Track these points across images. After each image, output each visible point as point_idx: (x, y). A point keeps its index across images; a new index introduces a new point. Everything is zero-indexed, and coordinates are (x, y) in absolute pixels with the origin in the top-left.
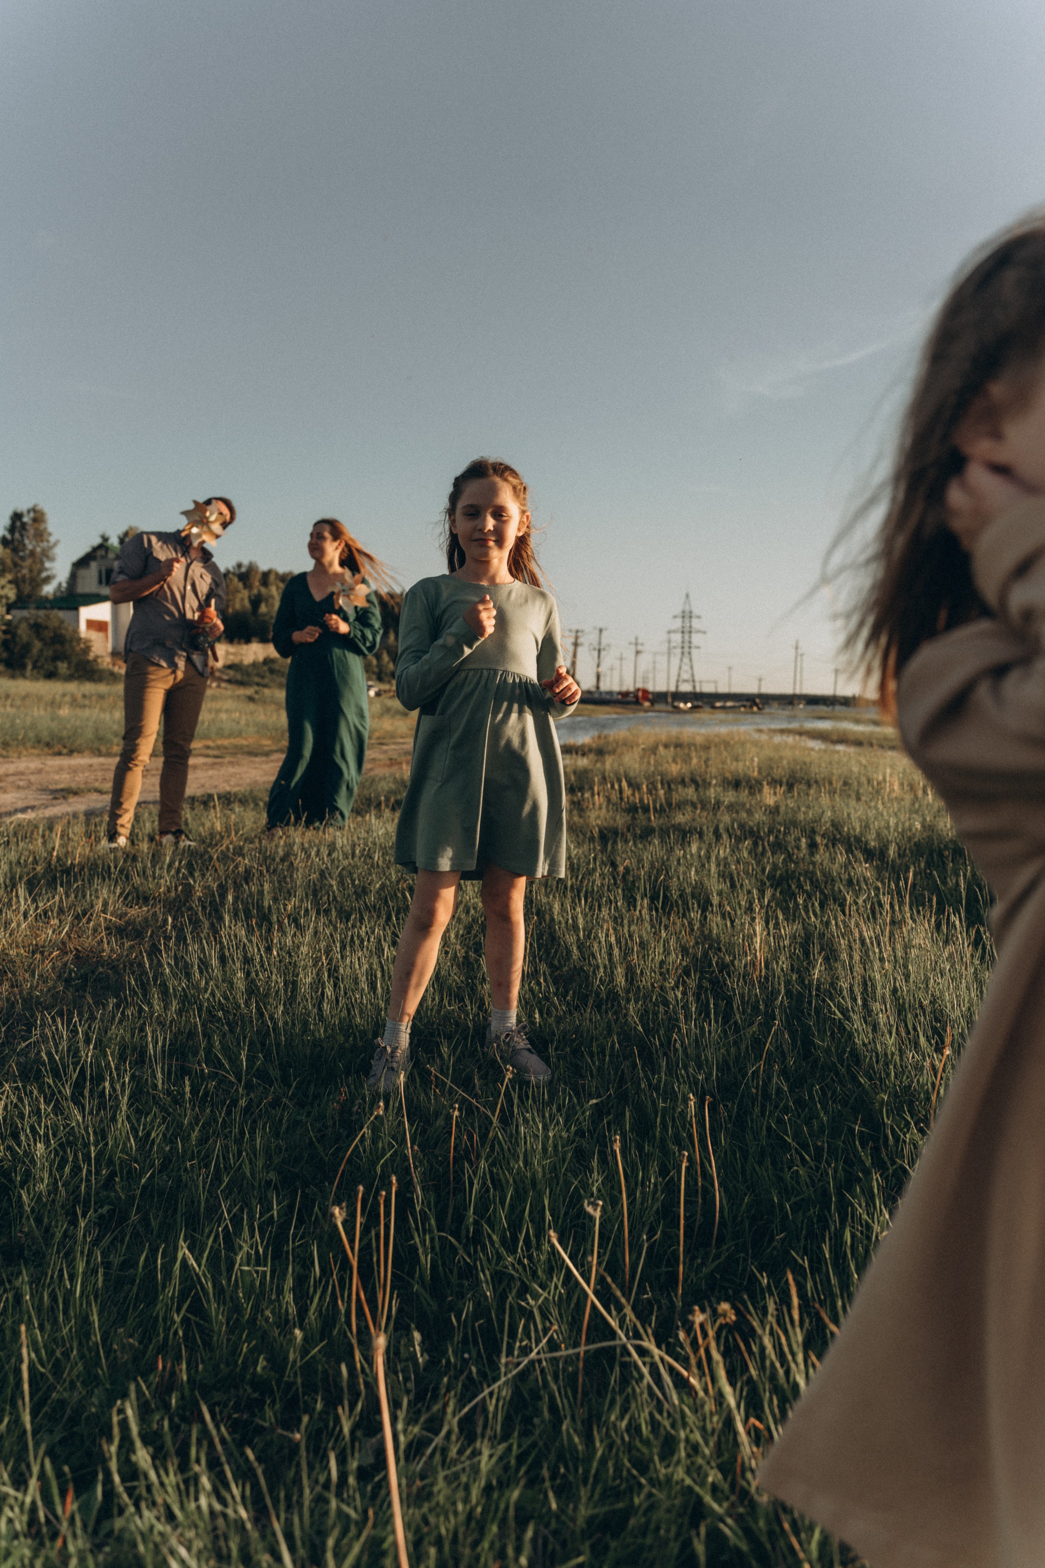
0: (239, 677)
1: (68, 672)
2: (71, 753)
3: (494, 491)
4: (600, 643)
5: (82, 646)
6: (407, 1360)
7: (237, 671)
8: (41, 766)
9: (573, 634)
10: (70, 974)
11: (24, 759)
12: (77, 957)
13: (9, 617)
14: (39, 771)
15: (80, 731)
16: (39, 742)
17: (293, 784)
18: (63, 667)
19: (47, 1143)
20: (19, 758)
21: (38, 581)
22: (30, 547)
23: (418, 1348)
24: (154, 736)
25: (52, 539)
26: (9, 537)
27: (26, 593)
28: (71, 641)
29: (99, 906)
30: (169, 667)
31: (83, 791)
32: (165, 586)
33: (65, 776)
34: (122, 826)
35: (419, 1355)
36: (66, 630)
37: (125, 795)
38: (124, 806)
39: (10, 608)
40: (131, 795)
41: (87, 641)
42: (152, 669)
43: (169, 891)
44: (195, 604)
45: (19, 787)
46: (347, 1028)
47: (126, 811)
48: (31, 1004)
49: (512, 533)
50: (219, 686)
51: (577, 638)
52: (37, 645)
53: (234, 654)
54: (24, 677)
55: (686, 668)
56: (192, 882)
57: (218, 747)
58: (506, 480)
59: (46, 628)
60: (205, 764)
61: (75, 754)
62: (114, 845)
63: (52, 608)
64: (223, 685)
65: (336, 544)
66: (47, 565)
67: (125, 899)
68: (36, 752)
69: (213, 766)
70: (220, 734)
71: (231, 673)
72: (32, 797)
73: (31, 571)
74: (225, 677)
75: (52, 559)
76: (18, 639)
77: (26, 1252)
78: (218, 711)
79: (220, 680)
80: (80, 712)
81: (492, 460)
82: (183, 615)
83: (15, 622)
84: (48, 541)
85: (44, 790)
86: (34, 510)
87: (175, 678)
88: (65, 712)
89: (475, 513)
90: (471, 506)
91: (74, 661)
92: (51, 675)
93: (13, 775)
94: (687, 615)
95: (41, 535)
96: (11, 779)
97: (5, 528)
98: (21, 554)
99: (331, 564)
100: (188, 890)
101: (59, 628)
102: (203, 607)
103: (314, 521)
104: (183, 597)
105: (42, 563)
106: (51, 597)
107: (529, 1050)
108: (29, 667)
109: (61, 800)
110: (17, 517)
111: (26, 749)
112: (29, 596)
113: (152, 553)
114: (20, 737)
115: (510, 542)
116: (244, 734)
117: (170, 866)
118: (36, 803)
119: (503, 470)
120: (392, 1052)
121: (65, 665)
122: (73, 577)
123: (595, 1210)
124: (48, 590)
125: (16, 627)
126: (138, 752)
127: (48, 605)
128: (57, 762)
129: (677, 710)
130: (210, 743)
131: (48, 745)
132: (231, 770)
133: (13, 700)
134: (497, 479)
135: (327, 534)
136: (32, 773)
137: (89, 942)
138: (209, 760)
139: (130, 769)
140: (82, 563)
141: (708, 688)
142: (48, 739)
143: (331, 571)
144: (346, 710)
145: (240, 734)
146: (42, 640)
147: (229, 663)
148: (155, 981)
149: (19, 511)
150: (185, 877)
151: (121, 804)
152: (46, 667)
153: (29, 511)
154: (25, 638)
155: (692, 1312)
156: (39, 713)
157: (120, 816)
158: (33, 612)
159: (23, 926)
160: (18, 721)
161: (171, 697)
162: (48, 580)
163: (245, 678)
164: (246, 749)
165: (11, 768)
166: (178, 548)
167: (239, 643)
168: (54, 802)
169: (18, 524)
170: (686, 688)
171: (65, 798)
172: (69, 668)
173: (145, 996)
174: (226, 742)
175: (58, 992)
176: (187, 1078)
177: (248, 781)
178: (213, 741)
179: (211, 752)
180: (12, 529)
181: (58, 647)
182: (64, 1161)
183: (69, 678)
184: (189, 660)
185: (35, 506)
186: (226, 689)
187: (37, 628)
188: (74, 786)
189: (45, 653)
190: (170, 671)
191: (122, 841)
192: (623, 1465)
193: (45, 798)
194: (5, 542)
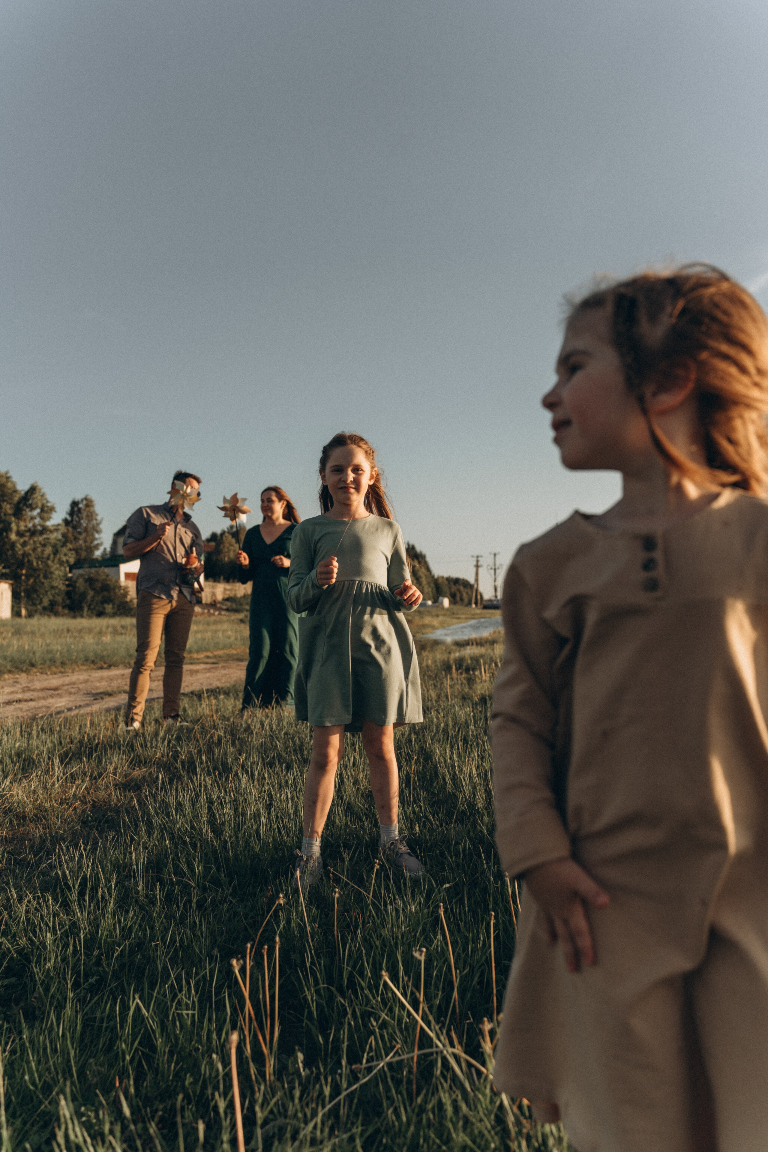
0: (234, 606)
1: (112, 611)
2: (109, 667)
3: (350, 455)
4: (495, 565)
5: (122, 591)
6: (293, 1074)
7: (232, 602)
8: (88, 677)
9: (475, 559)
10: (87, 817)
11: (76, 673)
12: (94, 806)
13: (70, 575)
14: (87, 681)
15: (116, 651)
16: (87, 660)
17: (257, 677)
18: (109, 608)
19: (55, 933)
20: (73, 672)
21: (91, 549)
22: (84, 525)
23: (301, 1065)
24: (157, 649)
25: (99, 518)
26: (69, 518)
27: (83, 557)
28: (114, 589)
29: (111, 768)
30: (168, 598)
31: (115, 693)
32: (162, 543)
33: (104, 683)
34: (136, 714)
35: (302, 1070)
36: (110, 580)
37: (138, 692)
38: (138, 700)
39: (72, 568)
40: (142, 691)
41: (126, 588)
42: (155, 600)
43: (163, 757)
44: (183, 553)
45: (71, 693)
46: (278, 846)
47: (139, 703)
48: (57, 839)
49: (366, 481)
50: (220, 614)
51: (478, 561)
52: (91, 593)
53: (230, 590)
54: (82, 616)
56: (179, 749)
57: (215, 657)
58: (360, 447)
59: (97, 580)
60: (204, 669)
61: (112, 668)
62: (130, 728)
63: (100, 567)
64: (223, 613)
65: (281, 504)
66: (97, 536)
67: (131, 763)
68: (85, 668)
69: (209, 670)
70: (217, 646)
71: (228, 604)
72: (79, 699)
73: (85, 541)
74: (224, 607)
75: (98, 532)
76: (77, 590)
77: (37, 1012)
78: (216, 631)
79: (220, 609)
80: (119, 638)
81: (348, 434)
82: (175, 561)
83: (75, 578)
84: (96, 520)
85: (88, 694)
86: (86, 499)
87: (172, 606)
88: (107, 639)
89: (340, 470)
90: (336, 466)
91: (117, 602)
92: (100, 614)
93: (68, 685)
95: (91, 516)
96: (66, 688)
97: (67, 513)
98: (79, 530)
99: (277, 519)
100: (176, 755)
101: (106, 580)
102: (188, 554)
103: (262, 489)
104: (175, 549)
105: (93, 535)
106: (100, 559)
107: (409, 854)
108: (86, 609)
109: (100, 700)
110: (74, 504)
111: (78, 666)
112: (85, 560)
113: (150, 521)
114: (74, 658)
115: (364, 489)
116: (233, 646)
117: (164, 739)
118: (82, 704)
119: (357, 440)
120: (307, 859)
121: (111, 606)
122: (115, 543)
123: (421, 955)
124: (98, 553)
125: (76, 582)
126: (147, 660)
127: (97, 565)
128: (105, 673)
130: (209, 654)
131: (93, 662)
132: (223, 672)
133: (72, 633)
134: (354, 447)
135: (274, 498)
136: (81, 683)
137: (102, 794)
138: (208, 666)
139: (141, 673)
140: (118, 534)
142: (93, 659)
143: (277, 523)
144: (292, 621)
145: (231, 646)
146: (93, 589)
147: (226, 596)
148: (143, 817)
149: (76, 500)
150: (174, 746)
151: (136, 698)
152: (97, 608)
153: (82, 500)
154: (82, 589)
155: (482, 1022)
156: (89, 640)
157: (135, 707)
158: (87, 570)
159: (57, 786)
160: (73, 646)
161: (169, 619)
162: (97, 547)
163: (239, 607)
164: (235, 657)
165: (67, 680)
166: (168, 515)
167: (234, 582)
168: (95, 702)
169: (76, 509)
171: (102, 698)
172: (113, 608)
173: (136, 829)
174: (220, 653)
175: (76, 831)
176: (158, 884)
177: (235, 678)
178: (212, 653)
179: (209, 660)
180: (72, 513)
181: (105, 593)
182: (66, 946)
183: (114, 615)
184: (180, 592)
185: (87, 496)
186: (225, 615)
187: (90, 581)
188: (109, 689)
189: (96, 599)
190: (167, 601)
191: (137, 725)
192: (430, 1137)
193: (88, 699)
194: (66, 522)
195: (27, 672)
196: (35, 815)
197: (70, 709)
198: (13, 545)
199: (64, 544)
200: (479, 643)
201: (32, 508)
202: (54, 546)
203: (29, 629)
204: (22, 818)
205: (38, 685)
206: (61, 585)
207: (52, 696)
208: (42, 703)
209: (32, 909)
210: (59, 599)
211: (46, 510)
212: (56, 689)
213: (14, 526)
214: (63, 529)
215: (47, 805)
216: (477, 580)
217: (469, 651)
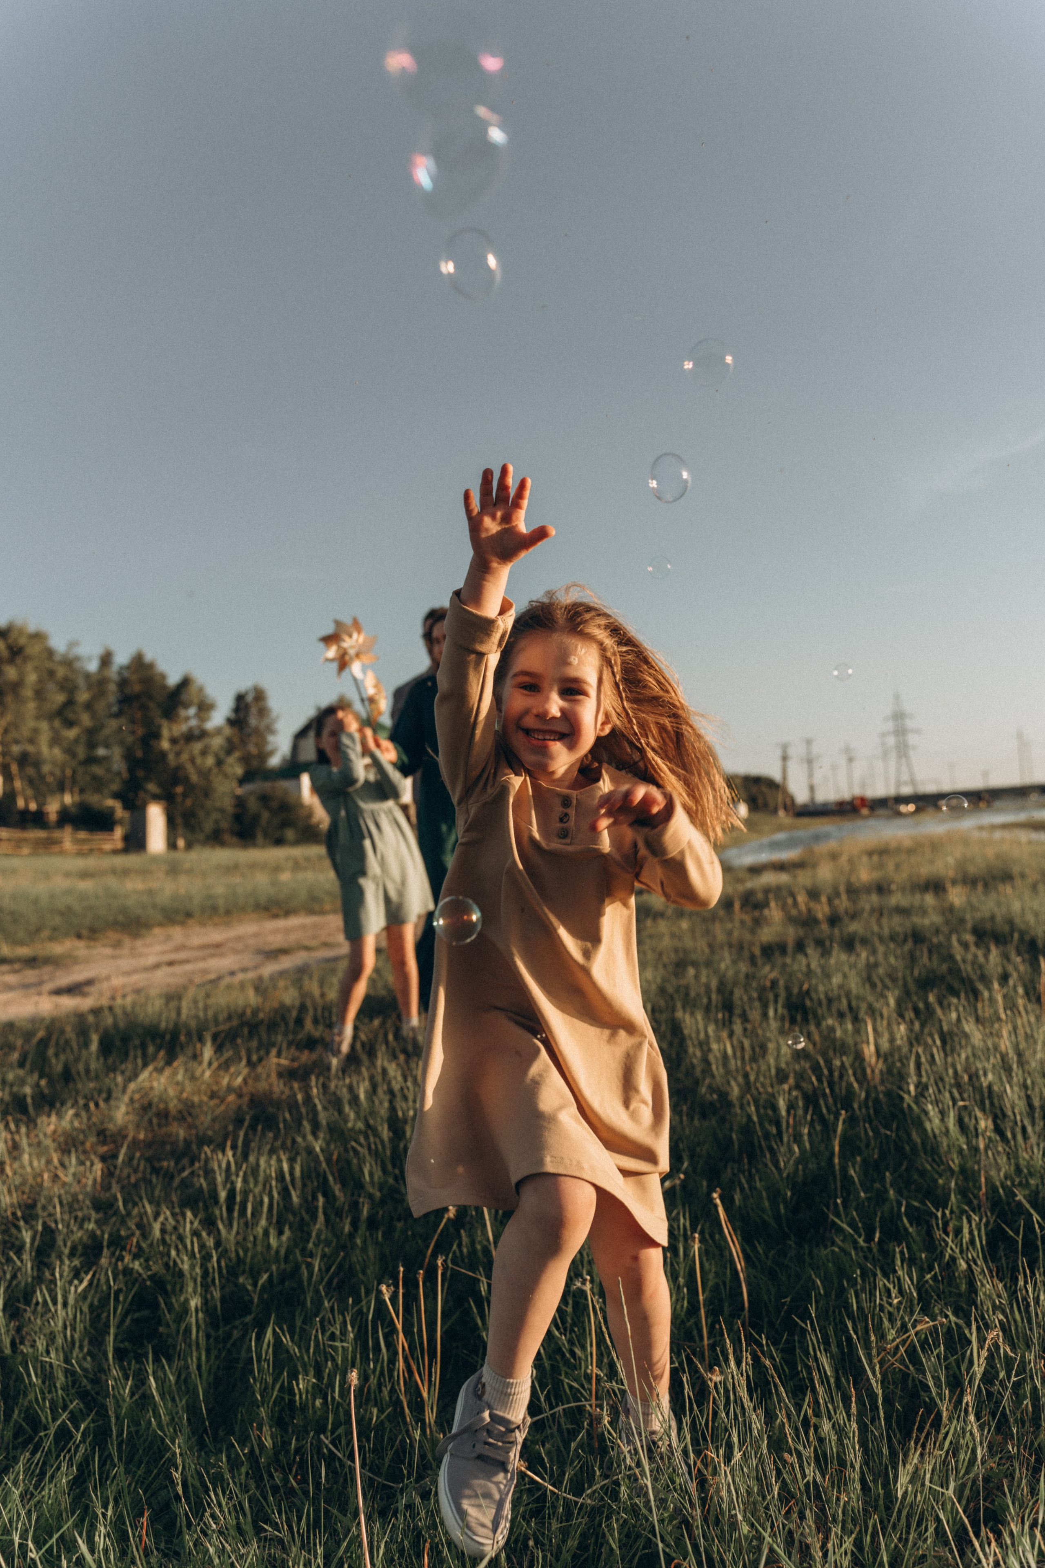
1: (294, 837)
4: (809, 755)
5: (305, 812)
8: (260, 929)
12: (251, 1100)
13: (239, 791)
14: (256, 935)
16: (258, 907)
18: (290, 834)
21: (263, 756)
22: (254, 724)
25: (273, 714)
26: (233, 717)
27: (254, 767)
28: (296, 808)
29: (275, 1050)
31: (292, 949)
33: (279, 937)
36: (289, 797)
39: (240, 782)
41: (310, 806)
45: (236, 951)
51: (786, 751)
52: (265, 815)
54: (254, 846)
55: (904, 769)
59: (273, 798)
61: (291, 915)
63: (278, 779)
66: (270, 738)
67: (299, 1044)
68: (255, 916)
72: (246, 959)
73: (256, 747)
75: (273, 733)
76: (248, 812)
80: (301, 875)
83: (246, 796)
84: (270, 717)
85: (259, 952)
86: (255, 689)
88: (285, 877)
91: (300, 826)
92: (279, 842)
93: (233, 940)
94: (899, 716)
95: (263, 712)
96: (231, 944)
97: (231, 710)
98: (247, 731)
101: (283, 797)
105: (265, 737)
106: (276, 768)
108: (260, 836)
109: (272, 960)
110: (240, 697)
111: (247, 915)
112: (257, 770)
114: (242, 904)
118: (249, 965)
121: (292, 831)
122: (295, 748)
124: (275, 761)
125: (247, 800)
127: (275, 777)
128: (281, 923)
129: (899, 814)
131: (266, 909)
133: (241, 870)
136: (250, 937)
137: (263, 1085)
140: (301, 735)
141: (930, 788)
142: (265, 904)
146: (269, 810)
148: (307, 1114)
149: (242, 692)
152: (275, 834)
153: (250, 692)
154: (254, 810)
156: (262, 879)
158: (260, 784)
159: (207, 1074)
160: (240, 888)
162: (271, 753)
165: (232, 934)
168: (267, 962)
169: (242, 703)
170: (906, 790)
171: (276, 957)
172: (295, 834)
180: (237, 710)
181: (284, 815)
183: (297, 842)
185: (256, 685)
187: (264, 799)
188: (285, 945)
189: (273, 822)
193: (259, 958)
194: (231, 722)
195: (182, 924)
196: (180, 1112)
197: (232, 973)
198: (163, 755)
199: (229, 752)
200: (780, 867)
201: (186, 706)
202: (217, 756)
203: (187, 866)
204: (164, 1115)
205: (196, 941)
206: (228, 804)
207: (213, 956)
208: (201, 965)
209: (169, 1228)
210: (225, 825)
211: (205, 707)
212: (218, 946)
213: (165, 732)
214: (228, 731)
215: (196, 1099)
216: (784, 777)
217: (769, 878)
